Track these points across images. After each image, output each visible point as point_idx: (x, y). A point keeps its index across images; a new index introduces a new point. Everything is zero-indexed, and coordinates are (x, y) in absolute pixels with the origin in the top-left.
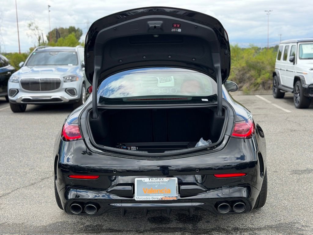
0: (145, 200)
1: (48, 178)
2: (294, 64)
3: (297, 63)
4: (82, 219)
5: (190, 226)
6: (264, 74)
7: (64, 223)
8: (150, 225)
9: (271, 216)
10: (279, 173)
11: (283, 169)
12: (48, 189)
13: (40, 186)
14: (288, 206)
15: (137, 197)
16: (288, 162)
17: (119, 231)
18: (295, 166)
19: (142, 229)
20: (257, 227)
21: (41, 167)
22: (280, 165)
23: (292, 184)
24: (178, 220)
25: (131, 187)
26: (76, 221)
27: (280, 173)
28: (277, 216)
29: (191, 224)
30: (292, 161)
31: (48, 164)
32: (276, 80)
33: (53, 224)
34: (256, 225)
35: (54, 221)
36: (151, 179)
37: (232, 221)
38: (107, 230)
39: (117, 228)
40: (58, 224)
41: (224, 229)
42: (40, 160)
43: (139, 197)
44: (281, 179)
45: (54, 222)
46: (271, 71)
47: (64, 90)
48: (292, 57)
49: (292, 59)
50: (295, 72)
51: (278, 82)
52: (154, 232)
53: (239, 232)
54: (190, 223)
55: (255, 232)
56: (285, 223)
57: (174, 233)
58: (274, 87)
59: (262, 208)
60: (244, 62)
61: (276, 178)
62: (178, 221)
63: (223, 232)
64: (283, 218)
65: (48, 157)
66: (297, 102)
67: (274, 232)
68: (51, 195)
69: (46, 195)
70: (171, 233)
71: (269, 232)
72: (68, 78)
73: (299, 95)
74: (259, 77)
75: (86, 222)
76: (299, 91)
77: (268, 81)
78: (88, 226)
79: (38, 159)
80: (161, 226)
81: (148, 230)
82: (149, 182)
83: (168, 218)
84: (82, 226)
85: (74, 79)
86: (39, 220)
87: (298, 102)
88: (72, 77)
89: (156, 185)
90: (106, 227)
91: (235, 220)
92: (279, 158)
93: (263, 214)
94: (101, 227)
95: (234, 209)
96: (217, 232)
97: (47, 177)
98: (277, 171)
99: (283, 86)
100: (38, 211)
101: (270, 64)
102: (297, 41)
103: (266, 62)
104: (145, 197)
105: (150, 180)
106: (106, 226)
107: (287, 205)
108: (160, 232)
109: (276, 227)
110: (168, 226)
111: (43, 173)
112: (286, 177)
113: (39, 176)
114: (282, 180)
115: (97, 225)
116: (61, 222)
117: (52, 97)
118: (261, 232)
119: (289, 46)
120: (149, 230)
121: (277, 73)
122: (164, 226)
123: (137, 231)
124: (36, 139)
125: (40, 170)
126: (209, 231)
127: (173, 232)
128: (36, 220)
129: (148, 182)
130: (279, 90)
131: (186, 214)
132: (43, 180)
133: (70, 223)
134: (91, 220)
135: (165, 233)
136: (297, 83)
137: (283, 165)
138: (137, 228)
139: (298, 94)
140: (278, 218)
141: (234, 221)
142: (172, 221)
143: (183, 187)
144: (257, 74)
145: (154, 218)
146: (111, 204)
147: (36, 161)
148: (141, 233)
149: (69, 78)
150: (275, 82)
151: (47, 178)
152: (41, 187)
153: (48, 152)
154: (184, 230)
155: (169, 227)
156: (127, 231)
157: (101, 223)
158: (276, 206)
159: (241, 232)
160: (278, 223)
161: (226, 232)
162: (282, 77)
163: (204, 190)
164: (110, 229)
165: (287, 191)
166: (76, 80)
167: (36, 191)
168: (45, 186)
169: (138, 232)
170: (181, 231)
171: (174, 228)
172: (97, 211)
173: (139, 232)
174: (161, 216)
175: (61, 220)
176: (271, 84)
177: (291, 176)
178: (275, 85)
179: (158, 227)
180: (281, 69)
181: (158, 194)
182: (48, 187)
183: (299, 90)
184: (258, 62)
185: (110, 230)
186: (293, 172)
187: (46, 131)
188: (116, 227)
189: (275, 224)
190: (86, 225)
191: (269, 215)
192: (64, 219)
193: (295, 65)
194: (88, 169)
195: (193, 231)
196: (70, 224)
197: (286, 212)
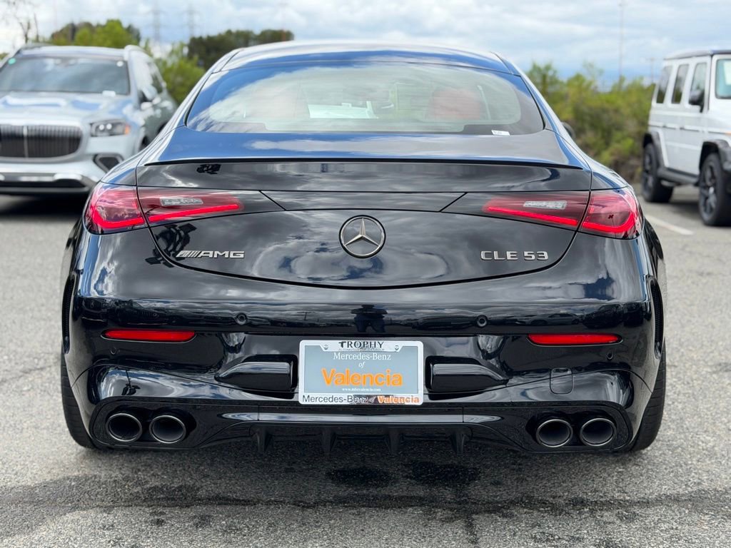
0: (328, 403)
1: (42, 369)
2: (701, 111)
3: (708, 109)
4: (139, 470)
5: (448, 494)
6: (618, 142)
7: (86, 480)
8: (333, 490)
9: (672, 472)
10: (681, 369)
11: (692, 359)
12: (42, 396)
13: (17, 387)
14: (716, 448)
15: (303, 395)
16: (702, 345)
17: (246, 503)
18: (723, 353)
19: (311, 498)
20: (636, 499)
21: (22, 341)
22: (682, 350)
23: (720, 396)
24: (411, 478)
25: (286, 364)
26: (120, 476)
27: (683, 368)
28: (689, 471)
29: (451, 489)
30: (712, 341)
31: (43, 336)
32: (650, 156)
33: (55, 482)
34: (633, 493)
35: (58, 473)
36: (345, 345)
37: (564, 482)
38: (209, 499)
39: (238, 495)
40: (68, 482)
41: (544, 503)
42: (21, 326)
43: (312, 395)
44: (688, 383)
45: (55, 478)
46: (639, 133)
47: (91, 157)
48: (697, 93)
49: (696, 99)
50: (703, 132)
51: (656, 161)
52: (346, 507)
53: (586, 510)
54: (447, 485)
55: (632, 510)
56: (715, 490)
57: (403, 509)
58: (645, 174)
59: (644, 451)
60: (569, 109)
61: (675, 382)
62: (413, 481)
63: (541, 509)
64: (706, 477)
65: (44, 320)
66: (708, 209)
67: (687, 511)
68: (49, 410)
69: (34, 411)
70: (394, 510)
71: (674, 511)
72: (102, 127)
73: (715, 191)
74: (606, 149)
75: (148, 479)
76: (713, 181)
77: (629, 159)
78: (155, 489)
79: (14, 322)
80: (365, 492)
81: (328, 501)
82: (342, 353)
83: (385, 473)
84: (139, 489)
85: (119, 129)
86: (14, 472)
87: (711, 209)
88: (114, 125)
89: (362, 361)
90: (207, 491)
91: (573, 480)
92: (677, 335)
93: (650, 467)
94: (193, 493)
95: (583, 437)
96: (525, 510)
97: (38, 367)
98: (676, 364)
99: (670, 170)
100: (12, 448)
101: (635, 115)
102: (712, 53)
103: (626, 111)
104: (329, 395)
105: (342, 346)
106: (208, 487)
107: (714, 447)
108: (363, 506)
109: (690, 500)
110: (385, 491)
111: (29, 356)
112: (702, 378)
113: (17, 364)
114: (693, 386)
115: (181, 486)
116: (77, 479)
117: (58, 177)
118: (650, 511)
119: (688, 65)
120: (331, 502)
121: (654, 137)
122: (373, 491)
123: (296, 504)
124: (10, 278)
125: (19, 350)
126: (503, 507)
127: (399, 507)
128: (4, 471)
129: (337, 353)
130: (659, 179)
131: (432, 464)
132: (26, 373)
133: (102, 480)
134: (163, 474)
135: (378, 509)
136: (711, 161)
137: (691, 350)
138: (296, 497)
139: (712, 190)
140: (693, 477)
141: (571, 482)
142: (396, 481)
143: (438, 369)
144: (601, 142)
145: (342, 471)
146: (224, 415)
147: (8, 328)
148: (308, 507)
149: (105, 125)
150: (647, 160)
151: (38, 369)
152: (21, 391)
153: (43, 308)
154: (432, 502)
155: (389, 496)
156: (268, 503)
157: (192, 482)
158: (683, 449)
159: (592, 511)
160: (695, 489)
161: (549, 508)
162: (666, 146)
163: (501, 378)
164: (218, 496)
165: (709, 413)
166: (122, 134)
167: (7, 400)
168: (32, 388)
169: (299, 506)
170: (422, 505)
171: (402, 497)
172: (186, 437)
173: (303, 507)
174: (364, 467)
175: (76, 474)
176: (637, 167)
177: (715, 376)
178: (648, 167)
179: (358, 495)
180: (664, 127)
181: (365, 388)
182: (41, 391)
183: (713, 177)
184: (605, 111)
185: (220, 499)
186: (719, 368)
187: (39, 260)
188: (235, 493)
189: (687, 492)
190: (148, 486)
191: (666, 469)
192: (87, 471)
193: (705, 114)
194: (162, 316)
195: (455, 506)
196: (103, 484)
197: (712, 463)
